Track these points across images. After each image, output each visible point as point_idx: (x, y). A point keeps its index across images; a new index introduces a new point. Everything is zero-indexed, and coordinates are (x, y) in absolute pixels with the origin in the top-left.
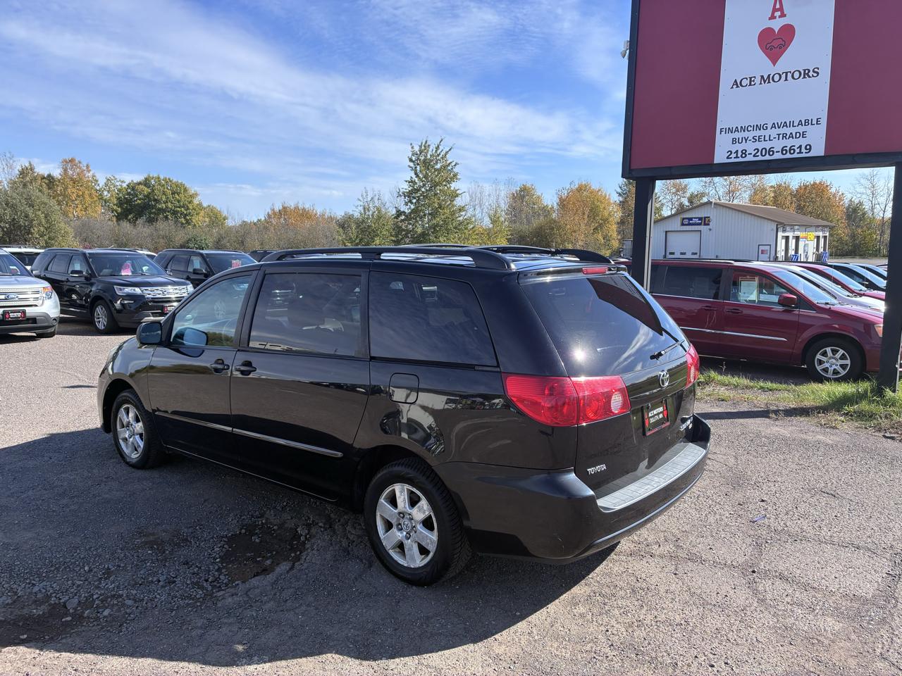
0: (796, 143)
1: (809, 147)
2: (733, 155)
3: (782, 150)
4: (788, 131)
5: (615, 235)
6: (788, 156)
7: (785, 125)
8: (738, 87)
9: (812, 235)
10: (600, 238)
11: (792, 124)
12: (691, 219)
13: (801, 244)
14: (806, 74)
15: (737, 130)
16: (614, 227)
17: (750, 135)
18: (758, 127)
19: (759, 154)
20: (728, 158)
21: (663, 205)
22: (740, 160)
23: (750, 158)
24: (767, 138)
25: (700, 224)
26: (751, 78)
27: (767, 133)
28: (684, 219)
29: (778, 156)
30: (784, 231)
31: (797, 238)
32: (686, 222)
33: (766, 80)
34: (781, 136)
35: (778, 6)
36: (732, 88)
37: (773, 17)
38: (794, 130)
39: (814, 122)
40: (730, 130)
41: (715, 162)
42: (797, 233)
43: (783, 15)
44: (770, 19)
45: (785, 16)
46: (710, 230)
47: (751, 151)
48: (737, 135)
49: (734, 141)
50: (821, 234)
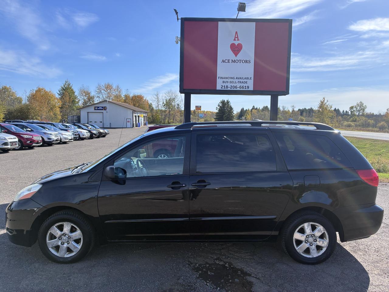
0: (245, 85)
1: (248, 87)
2: (223, 87)
3: (240, 87)
4: (241, 80)
5: (59, 113)
6: (242, 89)
7: (240, 78)
8: (224, 62)
9: (143, 115)
10: (52, 114)
11: (242, 78)
12: (98, 107)
13: (140, 119)
14: (246, 62)
15: (224, 78)
16: (58, 109)
17: (229, 80)
18: (232, 78)
19: (232, 88)
20: (221, 88)
21: (79, 100)
22: (226, 89)
23: (229, 89)
24: (235, 82)
25: (102, 110)
26: (228, 60)
27: (235, 80)
28: (95, 107)
29: (238, 89)
30: (135, 114)
31: (139, 116)
32: (96, 108)
33: (234, 61)
34: (239, 82)
35: (236, 36)
36: (222, 62)
37: (235, 40)
38: (243, 81)
39: (250, 78)
40: (222, 78)
41: (217, 89)
42: (139, 115)
43: (238, 40)
44: (234, 40)
45: (239, 40)
46: (107, 112)
47: (229, 86)
48: (224, 80)
49: (223, 82)
50: (145, 115)
